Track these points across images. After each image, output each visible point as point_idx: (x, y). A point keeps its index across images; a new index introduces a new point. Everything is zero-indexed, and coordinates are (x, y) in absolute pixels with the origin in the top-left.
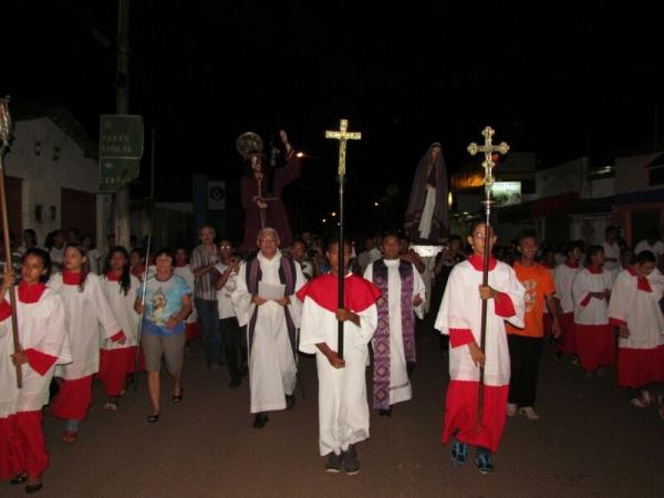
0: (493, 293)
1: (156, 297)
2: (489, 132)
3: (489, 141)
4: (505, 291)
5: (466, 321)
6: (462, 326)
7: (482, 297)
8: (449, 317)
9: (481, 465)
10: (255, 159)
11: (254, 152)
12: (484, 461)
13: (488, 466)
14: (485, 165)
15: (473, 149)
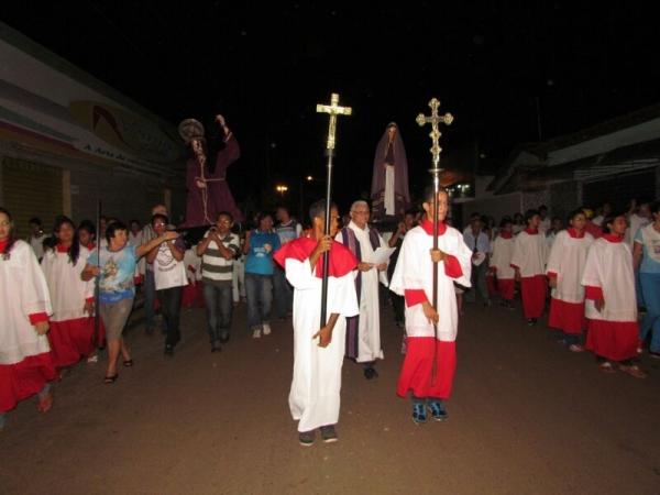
0: (444, 256)
1: (108, 266)
2: (434, 103)
3: (435, 112)
4: (454, 254)
5: (420, 282)
6: (416, 286)
7: (433, 260)
8: (403, 278)
9: (434, 413)
10: (195, 142)
11: (195, 136)
12: (436, 408)
13: (442, 413)
14: (432, 135)
15: (421, 120)
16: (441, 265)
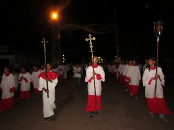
16: (95, 76)
